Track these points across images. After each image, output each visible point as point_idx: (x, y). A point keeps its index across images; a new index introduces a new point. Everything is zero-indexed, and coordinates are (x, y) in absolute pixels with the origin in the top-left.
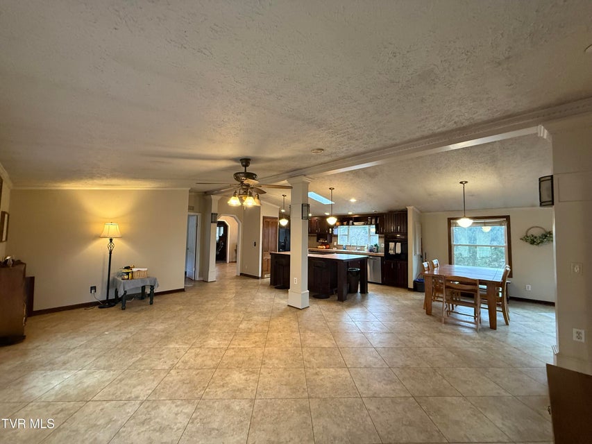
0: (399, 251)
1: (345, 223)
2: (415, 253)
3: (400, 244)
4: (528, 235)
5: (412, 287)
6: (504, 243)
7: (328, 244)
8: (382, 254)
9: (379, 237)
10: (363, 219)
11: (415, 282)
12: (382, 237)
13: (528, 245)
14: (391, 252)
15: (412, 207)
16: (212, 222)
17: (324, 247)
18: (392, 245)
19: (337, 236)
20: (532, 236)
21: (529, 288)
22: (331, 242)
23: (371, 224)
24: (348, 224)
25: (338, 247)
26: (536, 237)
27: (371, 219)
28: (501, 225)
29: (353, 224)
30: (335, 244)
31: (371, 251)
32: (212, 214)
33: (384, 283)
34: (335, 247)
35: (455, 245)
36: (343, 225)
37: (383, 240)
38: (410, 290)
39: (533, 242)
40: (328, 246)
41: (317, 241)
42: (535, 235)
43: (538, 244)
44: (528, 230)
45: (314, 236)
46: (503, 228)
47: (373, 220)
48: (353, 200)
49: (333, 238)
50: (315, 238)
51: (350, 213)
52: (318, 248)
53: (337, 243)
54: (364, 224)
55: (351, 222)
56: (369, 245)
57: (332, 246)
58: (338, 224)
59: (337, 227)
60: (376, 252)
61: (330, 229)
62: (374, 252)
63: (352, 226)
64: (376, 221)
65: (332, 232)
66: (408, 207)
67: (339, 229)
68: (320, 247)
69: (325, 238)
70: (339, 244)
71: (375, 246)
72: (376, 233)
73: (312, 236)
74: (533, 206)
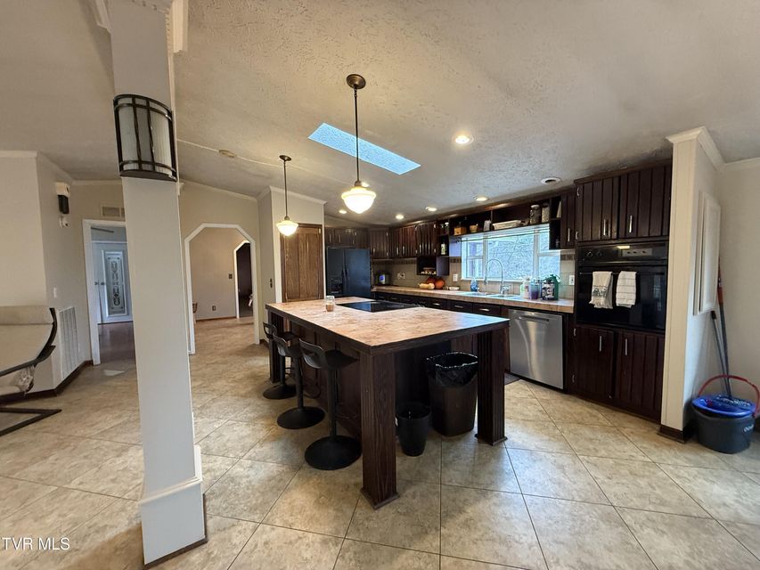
1: (473, 228)
5: (679, 426)
7: (441, 279)
8: (567, 304)
9: (563, 258)
10: (517, 211)
11: (690, 408)
12: (569, 257)
14: (599, 301)
15: (694, 134)
17: (432, 285)
18: (601, 279)
19: (458, 260)
22: (448, 274)
23: (539, 222)
24: (481, 229)
25: (460, 285)
27: (540, 210)
29: (492, 229)
30: (455, 278)
31: (535, 295)
33: (572, 387)
34: (454, 284)
36: (469, 232)
37: (571, 266)
38: (667, 432)
40: (440, 284)
41: (419, 274)
45: (412, 262)
47: (545, 213)
48: (462, 140)
49: (452, 265)
50: (414, 267)
51: (482, 200)
52: (419, 287)
53: (460, 277)
54: (521, 226)
55: (487, 223)
56: (533, 278)
57: (448, 282)
58: (457, 231)
59: (458, 239)
60: (549, 299)
61: (443, 246)
62: (544, 299)
63: (491, 234)
64: (553, 213)
65: (447, 251)
66: (671, 139)
67: (464, 244)
68: (422, 285)
69: (433, 265)
70: (463, 278)
71: (549, 281)
72: (553, 246)
73: (407, 263)
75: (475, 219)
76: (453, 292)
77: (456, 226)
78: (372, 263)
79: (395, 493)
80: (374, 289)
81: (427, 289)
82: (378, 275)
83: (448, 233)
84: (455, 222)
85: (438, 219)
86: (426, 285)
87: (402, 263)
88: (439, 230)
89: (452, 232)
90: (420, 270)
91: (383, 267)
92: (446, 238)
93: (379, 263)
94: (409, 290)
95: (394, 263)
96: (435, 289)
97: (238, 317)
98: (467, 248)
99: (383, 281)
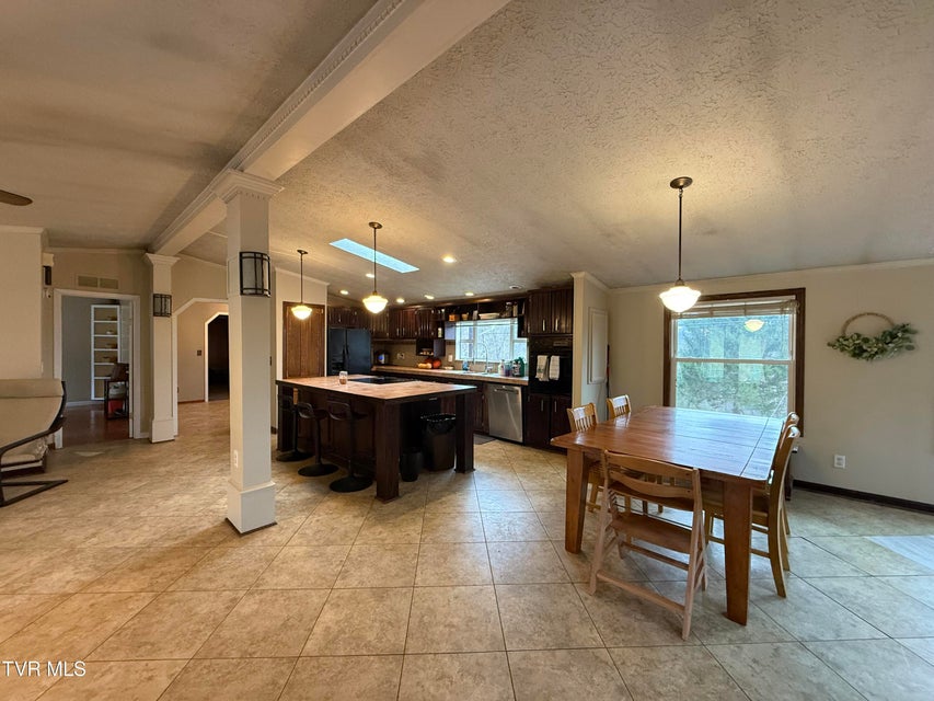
0: (555, 373)
1: (465, 316)
2: (590, 379)
3: (557, 358)
4: (848, 335)
6: (787, 354)
7: (438, 359)
8: (525, 379)
10: (496, 306)
13: (845, 360)
14: (540, 376)
15: (583, 274)
16: (155, 315)
17: (429, 365)
18: (542, 360)
19: (453, 343)
20: (859, 335)
21: (842, 461)
22: (444, 355)
23: (510, 316)
24: (470, 318)
25: (454, 365)
26: (866, 340)
27: (512, 306)
28: (783, 312)
29: (479, 318)
30: (451, 358)
31: (508, 373)
32: (155, 296)
34: (450, 364)
35: (678, 360)
36: (461, 319)
37: (529, 350)
39: (858, 352)
40: (437, 364)
41: (418, 354)
42: (866, 333)
43: (872, 356)
44: (848, 322)
45: (412, 343)
46: (789, 319)
47: (515, 308)
48: (449, 260)
49: (447, 347)
50: (414, 347)
51: (470, 294)
52: (417, 367)
53: (454, 357)
54: (500, 317)
55: (476, 312)
56: (507, 361)
57: (444, 363)
58: (452, 317)
59: (453, 325)
60: (517, 376)
61: (440, 329)
62: (514, 376)
63: (479, 323)
64: (520, 311)
65: (443, 335)
66: (573, 275)
67: (458, 329)
68: (420, 365)
69: (431, 347)
70: (457, 358)
71: (517, 362)
72: (519, 336)
73: (407, 343)
74: (865, 261)
75: (465, 309)
76: (448, 371)
77: (451, 313)
78: (373, 343)
79: (398, 495)
80: (374, 369)
81: (426, 368)
82: (377, 354)
83: (444, 318)
84: (450, 310)
85: (436, 306)
86: (424, 365)
87: (403, 343)
88: (436, 316)
89: (447, 319)
90: (419, 351)
91: (382, 347)
92: (442, 323)
93: (378, 342)
94: (407, 369)
95: (393, 344)
96: (433, 368)
97: (207, 400)
98: (460, 332)
99: (383, 361)
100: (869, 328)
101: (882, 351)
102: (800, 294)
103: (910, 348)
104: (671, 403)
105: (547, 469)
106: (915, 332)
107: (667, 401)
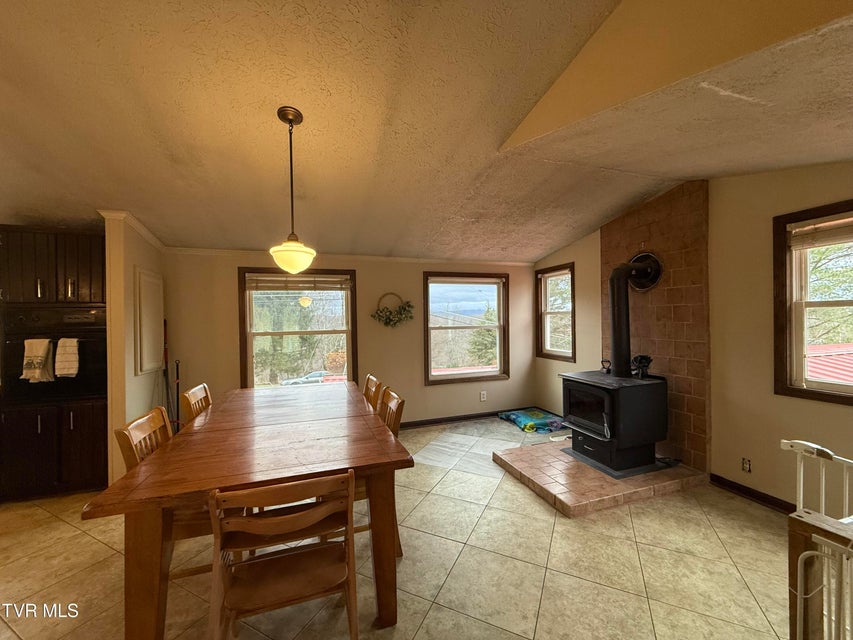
0: (67, 367)
3: (73, 342)
4: (381, 308)
13: (382, 327)
18: (34, 348)
20: (387, 309)
26: (391, 312)
35: (255, 334)
39: (388, 321)
42: (391, 308)
43: (395, 324)
44: (380, 299)
74: (389, 255)
100: (391, 303)
101: (400, 320)
102: (352, 273)
103: (411, 317)
104: (249, 383)
105: (56, 534)
106: (412, 307)
107: (245, 382)
